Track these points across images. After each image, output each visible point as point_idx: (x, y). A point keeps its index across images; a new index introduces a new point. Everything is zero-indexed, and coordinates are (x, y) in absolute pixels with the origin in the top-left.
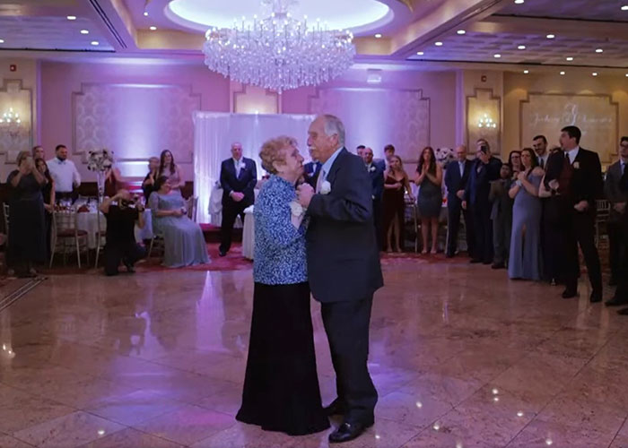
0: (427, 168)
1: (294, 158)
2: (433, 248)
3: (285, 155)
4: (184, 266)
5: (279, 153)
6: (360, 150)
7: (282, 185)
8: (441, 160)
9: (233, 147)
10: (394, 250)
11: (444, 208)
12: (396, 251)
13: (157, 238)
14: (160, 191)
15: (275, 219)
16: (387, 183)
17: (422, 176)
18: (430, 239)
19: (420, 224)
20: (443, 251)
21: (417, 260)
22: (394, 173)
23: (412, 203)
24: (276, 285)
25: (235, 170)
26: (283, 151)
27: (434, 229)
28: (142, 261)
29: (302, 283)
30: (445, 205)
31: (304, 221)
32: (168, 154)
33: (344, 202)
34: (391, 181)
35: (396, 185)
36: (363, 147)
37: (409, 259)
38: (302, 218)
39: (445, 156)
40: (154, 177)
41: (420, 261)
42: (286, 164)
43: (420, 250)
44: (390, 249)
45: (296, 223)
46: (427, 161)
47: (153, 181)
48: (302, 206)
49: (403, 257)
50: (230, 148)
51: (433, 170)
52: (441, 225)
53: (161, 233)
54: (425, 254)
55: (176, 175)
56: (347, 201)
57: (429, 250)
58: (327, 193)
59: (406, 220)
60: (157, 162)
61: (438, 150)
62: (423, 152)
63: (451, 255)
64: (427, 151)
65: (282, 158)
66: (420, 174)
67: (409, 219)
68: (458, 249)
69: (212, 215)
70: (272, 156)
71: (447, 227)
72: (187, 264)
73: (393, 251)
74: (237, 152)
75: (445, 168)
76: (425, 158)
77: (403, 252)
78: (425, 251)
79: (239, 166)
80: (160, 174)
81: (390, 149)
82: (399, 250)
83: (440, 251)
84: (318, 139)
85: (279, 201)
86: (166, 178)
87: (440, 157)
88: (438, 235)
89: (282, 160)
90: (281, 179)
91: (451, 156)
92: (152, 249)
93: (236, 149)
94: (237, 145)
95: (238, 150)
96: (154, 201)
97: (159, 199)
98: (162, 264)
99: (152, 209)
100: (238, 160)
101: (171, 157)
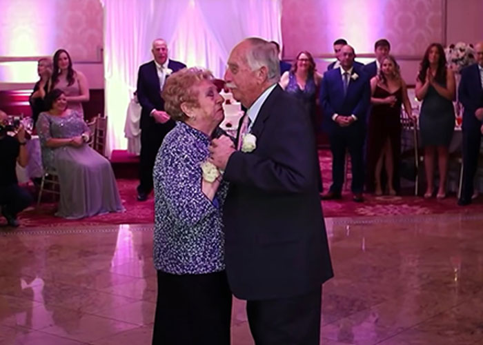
0: (434, 74)
1: (209, 98)
2: (441, 190)
3: (197, 94)
4: (88, 217)
5: (189, 91)
6: (338, 47)
7: (192, 138)
8: (455, 61)
9: (154, 46)
10: (385, 192)
11: (458, 131)
12: (388, 194)
13: (50, 177)
14: (52, 111)
15: (181, 185)
16: (375, 96)
17: (426, 85)
18: (436, 177)
19: (423, 155)
20: (455, 194)
21: (415, 208)
22: (385, 83)
23: (412, 125)
24: (183, 275)
25: (157, 78)
26: (195, 88)
27: (443, 162)
28: (30, 209)
29: (218, 273)
30: (458, 128)
31: (220, 189)
32: (63, 55)
33: (273, 165)
34: (381, 93)
35: (388, 99)
36: (343, 42)
37: (405, 206)
38: (217, 184)
39: (461, 55)
40: (46, 88)
41: (420, 210)
42: (198, 106)
43: (421, 194)
44: (379, 192)
45: (209, 191)
46: (433, 64)
47: (43, 93)
48: (218, 168)
49: (396, 203)
50: (151, 48)
51: (441, 77)
52: (452, 157)
53: (54, 170)
54: (429, 198)
55: (75, 85)
56: (277, 164)
57: (435, 193)
58: (250, 151)
59: (402, 149)
60: (49, 66)
61: (452, 46)
62: (429, 51)
63: (466, 201)
64: (434, 49)
65: (193, 98)
66: (423, 82)
67: (408, 148)
68: (476, 191)
69: (129, 139)
70: (179, 96)
71: (461, 160)
72: (91, 214)
73: (384, 194)
74: (160, 53)
75: (460, 72)
76: (431, 61)
77: (397, 195)
78: (428, 194)
79: (164, 72)
80: (52, 86)
81: (382, 45)
82: (392, 192)
83: (450, 194)
84: (240, 73)
85: (187, 160)
86: (60, 92)
87: (454, 57)
88: (448, 169)
89: (193, 101)
90: (191, 128)
91: (471, 56)
92: (43, 192)
93: (159, 49)
94: (160, 42)
95: (161, 51)
96: (44, 125)
97: (51, 123)
98: (56, 214)
99: (42, 137)
100: (162, 64)
101: (67, 60)
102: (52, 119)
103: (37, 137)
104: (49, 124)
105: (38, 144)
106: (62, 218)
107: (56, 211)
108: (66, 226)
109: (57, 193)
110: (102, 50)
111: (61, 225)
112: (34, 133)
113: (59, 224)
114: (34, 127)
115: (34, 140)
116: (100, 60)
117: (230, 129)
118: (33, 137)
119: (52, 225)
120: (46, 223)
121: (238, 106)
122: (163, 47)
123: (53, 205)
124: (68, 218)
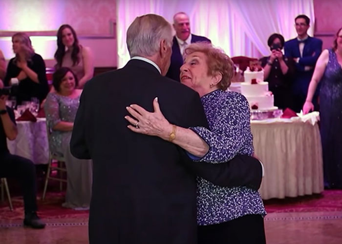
9: (175, 21)
32: (67, 30)
74: (184, 28)
92: (49, 180)
93: (182, 24)
94: (183, 16)
95: (185, 25)
96: (52, 106)
97: (60, 104)
98: (64, 205)
99: (50, 119)
100: (184, 40)
101: (72, 36)
102: (62, 100)
103: (44, 119)
104: (58, 104)
105: (45, 128)
106: (70, 208)
107: (64, 201)
108: (75, 217)
109: (64, 181)
110: (115, 24)
111: (69, 217)
112: (40, 116)
113: (67, 216)
114: (40, 109)
115: (40, 122)
116: (112, 36)
117: (256, 111)
118: (40, 120)
119: (59, 216)
120: (52, 215)
121: (265, 86)
122: (187, 21)
123: (60, 194)
124: (76, 209)
